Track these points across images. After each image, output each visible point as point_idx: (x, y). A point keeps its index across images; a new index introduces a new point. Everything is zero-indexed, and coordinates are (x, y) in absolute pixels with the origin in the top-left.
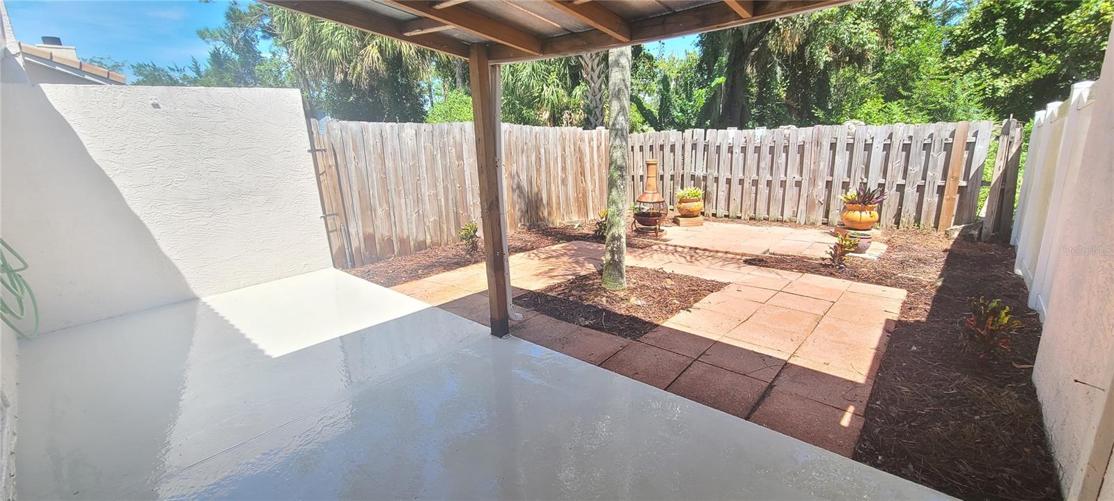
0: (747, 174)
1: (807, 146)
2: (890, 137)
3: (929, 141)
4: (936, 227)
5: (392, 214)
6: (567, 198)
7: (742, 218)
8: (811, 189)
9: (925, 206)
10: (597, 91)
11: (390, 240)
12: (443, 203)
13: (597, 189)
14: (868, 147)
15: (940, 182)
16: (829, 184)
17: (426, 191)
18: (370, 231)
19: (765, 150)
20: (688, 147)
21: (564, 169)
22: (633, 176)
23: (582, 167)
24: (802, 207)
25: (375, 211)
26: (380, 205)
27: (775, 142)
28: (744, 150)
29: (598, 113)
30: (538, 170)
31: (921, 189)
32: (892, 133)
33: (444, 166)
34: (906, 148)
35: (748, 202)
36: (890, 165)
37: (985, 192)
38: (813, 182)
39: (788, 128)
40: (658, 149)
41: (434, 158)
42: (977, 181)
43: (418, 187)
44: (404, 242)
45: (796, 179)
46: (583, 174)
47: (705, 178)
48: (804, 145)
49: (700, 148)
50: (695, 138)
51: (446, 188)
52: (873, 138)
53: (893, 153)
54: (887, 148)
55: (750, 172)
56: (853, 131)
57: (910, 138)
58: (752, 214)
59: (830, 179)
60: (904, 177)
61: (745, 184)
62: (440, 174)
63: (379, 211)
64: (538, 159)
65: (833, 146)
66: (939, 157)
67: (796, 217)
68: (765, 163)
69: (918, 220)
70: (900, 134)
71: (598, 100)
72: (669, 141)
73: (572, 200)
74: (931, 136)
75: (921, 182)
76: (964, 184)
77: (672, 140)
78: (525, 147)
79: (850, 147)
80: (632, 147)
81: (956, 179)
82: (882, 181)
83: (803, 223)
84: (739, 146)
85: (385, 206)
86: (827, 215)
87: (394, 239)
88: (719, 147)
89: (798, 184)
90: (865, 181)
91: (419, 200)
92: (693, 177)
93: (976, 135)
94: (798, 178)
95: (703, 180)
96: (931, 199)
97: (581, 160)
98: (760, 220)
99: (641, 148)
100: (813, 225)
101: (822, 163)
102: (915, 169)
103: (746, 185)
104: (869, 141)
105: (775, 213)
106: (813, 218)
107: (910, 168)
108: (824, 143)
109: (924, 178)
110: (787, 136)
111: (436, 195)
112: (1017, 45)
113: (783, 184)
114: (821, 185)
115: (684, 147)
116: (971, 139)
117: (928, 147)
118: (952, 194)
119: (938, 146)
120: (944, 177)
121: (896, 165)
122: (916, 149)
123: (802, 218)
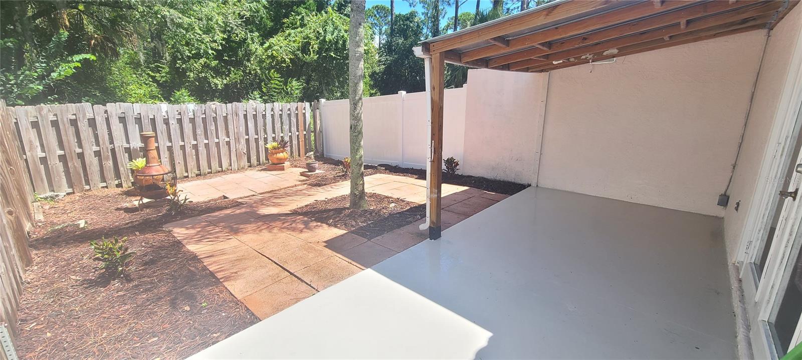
0: (186, 140)
1: (229, 117)
2: (272, 110)
3: (289, 112)
4: (299, 156)
7: (190, 176)
8: (237, 145)
9: (294, 146)
14: (264, 116)
15: (297, 133)
16: (248, 141)
19: (199, 122)
20: (114, 120)
22: (26, 160)
24: (234, 158)
27: (205, 113)
28: (180, 121)
31: (290, 137)
32: (273, 108)
34: (281, 116)
35: (192, 164)
36: (276, 125)
38: (237, 140)
39: (214, 104)
40: (68, 125)
42: (309, 131)
45: (225, 140)
48: (226, 116)
49: (130, 121)
50: (120, 112)
52: (265, 111)
53: (276, 119)
54: (273, 116)
55: (189, 138)
56: (255, 106)
57: (281, 111)
58: (197, 172)
59: (247, 137)
60: (282, 132)
61: (186, 149)
65: (245, 116)
66: (294, 120)
67: (231, 166)
68: (200, 131)
69: (292, 154)
70: (277, 108)
72: (84, 115)
74: (289, 110)
75: (290, 134)
76: (305, 133)
77: (90, 115)
79: (255, 116)
81: (302, 131)
82: (274, 135)
83: (237, 169)
84: (174, 118)
86: (249, 160)
88: (153, 121)
89: (228, 143)
90: (265, 136)
92: (128, 150)
93: (305, 109)
94: (227, 139)
95: (141, 151)
96: (295, 142)
98: (205, 175)
99: (35, 125)
100: (243, 168)
101: (241, 128)
102: (286, 127)
103: (188, 149)
104: (264, 113)
105: (215, 165)
106: (242, 164)
107: (284, 127)
108: (240, 114)
109: (290, 132)
110: (214, 109)
113: (218, 144)
114: (243, 142)
115: (107, 119)
116: (304, 111)
117: (289, 115)
118: (302, 139)
119: (293, 115)
120: (298, 131)
121: (278, 125)
122: (285, 117)
123: (235, 166)
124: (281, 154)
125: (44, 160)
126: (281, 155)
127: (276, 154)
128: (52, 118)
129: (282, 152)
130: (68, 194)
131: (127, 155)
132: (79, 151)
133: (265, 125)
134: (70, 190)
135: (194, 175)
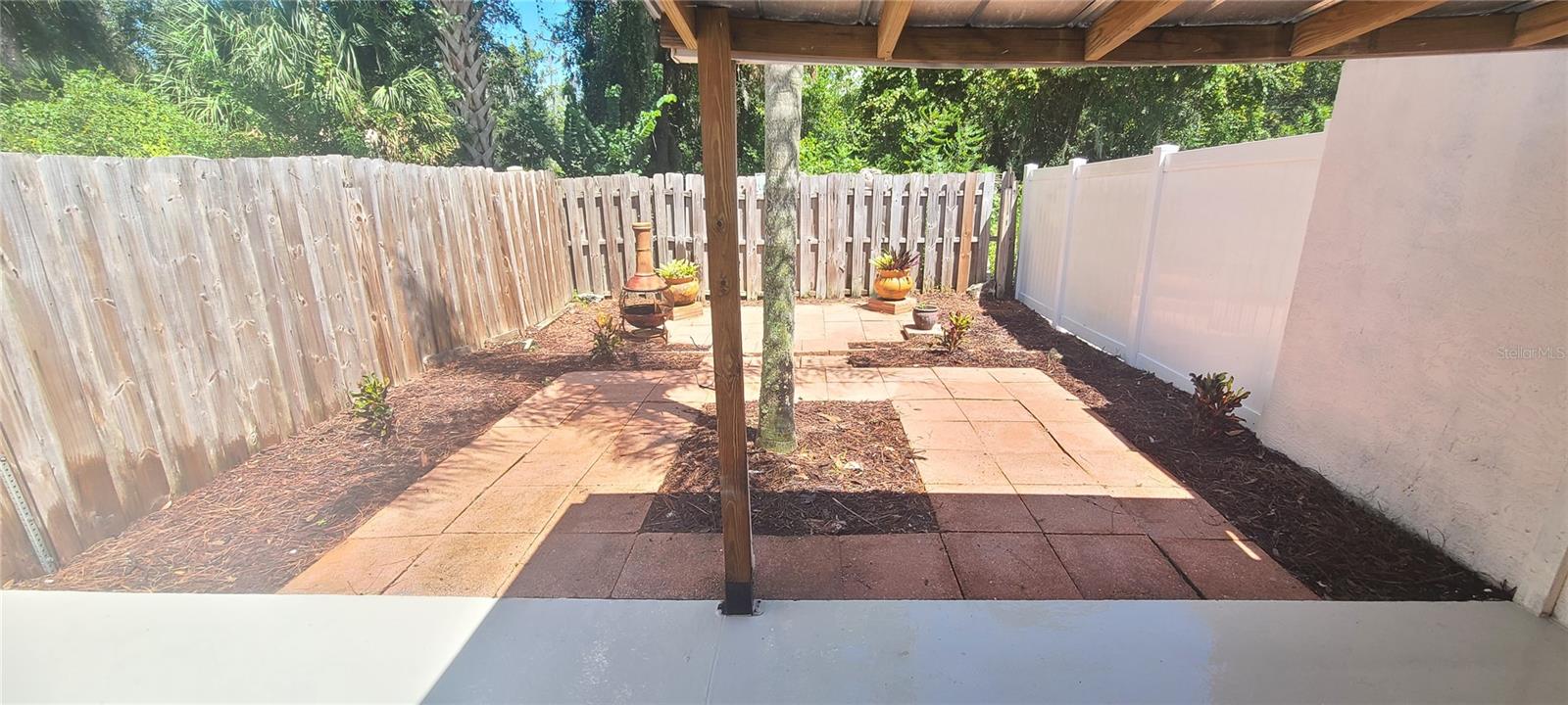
0: (749, 237)
1: (821, 199)
2: (908, 188)
3: (943, 194)
4: (955, 288)
5: (146, 395)
6: (489, 297)
7: (748, 298)
8: (830, 254)
9: (943, 266)
10: (478, 102)
11: (152, 461)
12: (272, 345)
13: (526, 274)
14: (887, 200)
15: (956, 240)
16: (849, 246)
17: (226, 322)
18: (89, 451)
20: (660, 200)
21: (477, 244)
22: (570, 247)
23: (503, 238)
24: (821, 276)
25: (95, 395)
26: (110, 378)
29: (484, 140)
30: (440, 251)
31: (939, 247)
32: (909, 185)
33: (263, 260)
34: (924, 200)
35: (754, 277)
36: (909, 220)
37: (993, 247)
38: (831, 244)
40: (611, 204)
41: (234, 243)
42: (984, 236)
43: (204, 315)
44: (189, 457)
45: (811, 242)
46: (505, 250)
47: (690, 246)
48: (817, 199)
49: (679, 202)
50: (669, 187)
51: (273, 310)
52: (890, 190)
53: (912, 206)
54: (906, 201)
55: (753, 235)
56: (871, 181)
57: (926, 190)
58: (760, 293)
59: (850, 240)
60: (923, 235)
61: (748, 252)
62: (255, 277)
63: (109, 395)
64: (437, 228)
65: (851, 199)
66: (952, 211)
67: (815, 289)
69: (938, 282)
70: (917, 185)
71: (482, 118)
72: (629, 190)
73: (496, 299)
74: (945, 188)
75: (939, 240)
76: (975, 239)
77: (633, 190)
78: (414, 206)
79: (869, 200)
80: (565, 200)
81: (969, 236)
82: (903, 240)
83: (824, 297)
85: (124, 379)
86: (849, 285)
87: (161, 455)
89: (815, 248)
90: (886, 240)
91: (212, 348)
92: (672, 245)
93: (982, 187)
94: (814, 241)
95: (687, 248)
96: (948, 257)
97: (499, 225)
99: (581, 202)
100: (835, 297)
101: (840, 221)
102: (933, 225)
103: (750, 253)
104: (888, 194)
106: (834, 291)
107: (928, 224)
108: (841, 196)
109: (941, 235)
111: (253, 329)
112: (926, 90)
114: (841, 247)
115: (652, 199)
116: (979, 192)
117: (942, 200)
118: (966, 252)
119: (951, 199)
120: (959, 233)
121: (915, 221)
122: (932, 203)
123: (821, 291)
124: (895, 280)
125: (586, 249)
126: (893, 283)
127: (886, 278)
128: (597, 194)
129: (898, 277)
130: (606, 297)
131: (671, 252)
132: (620, 240)
133: (887, 221)
134: (608, 294)
135: (755, 297)
